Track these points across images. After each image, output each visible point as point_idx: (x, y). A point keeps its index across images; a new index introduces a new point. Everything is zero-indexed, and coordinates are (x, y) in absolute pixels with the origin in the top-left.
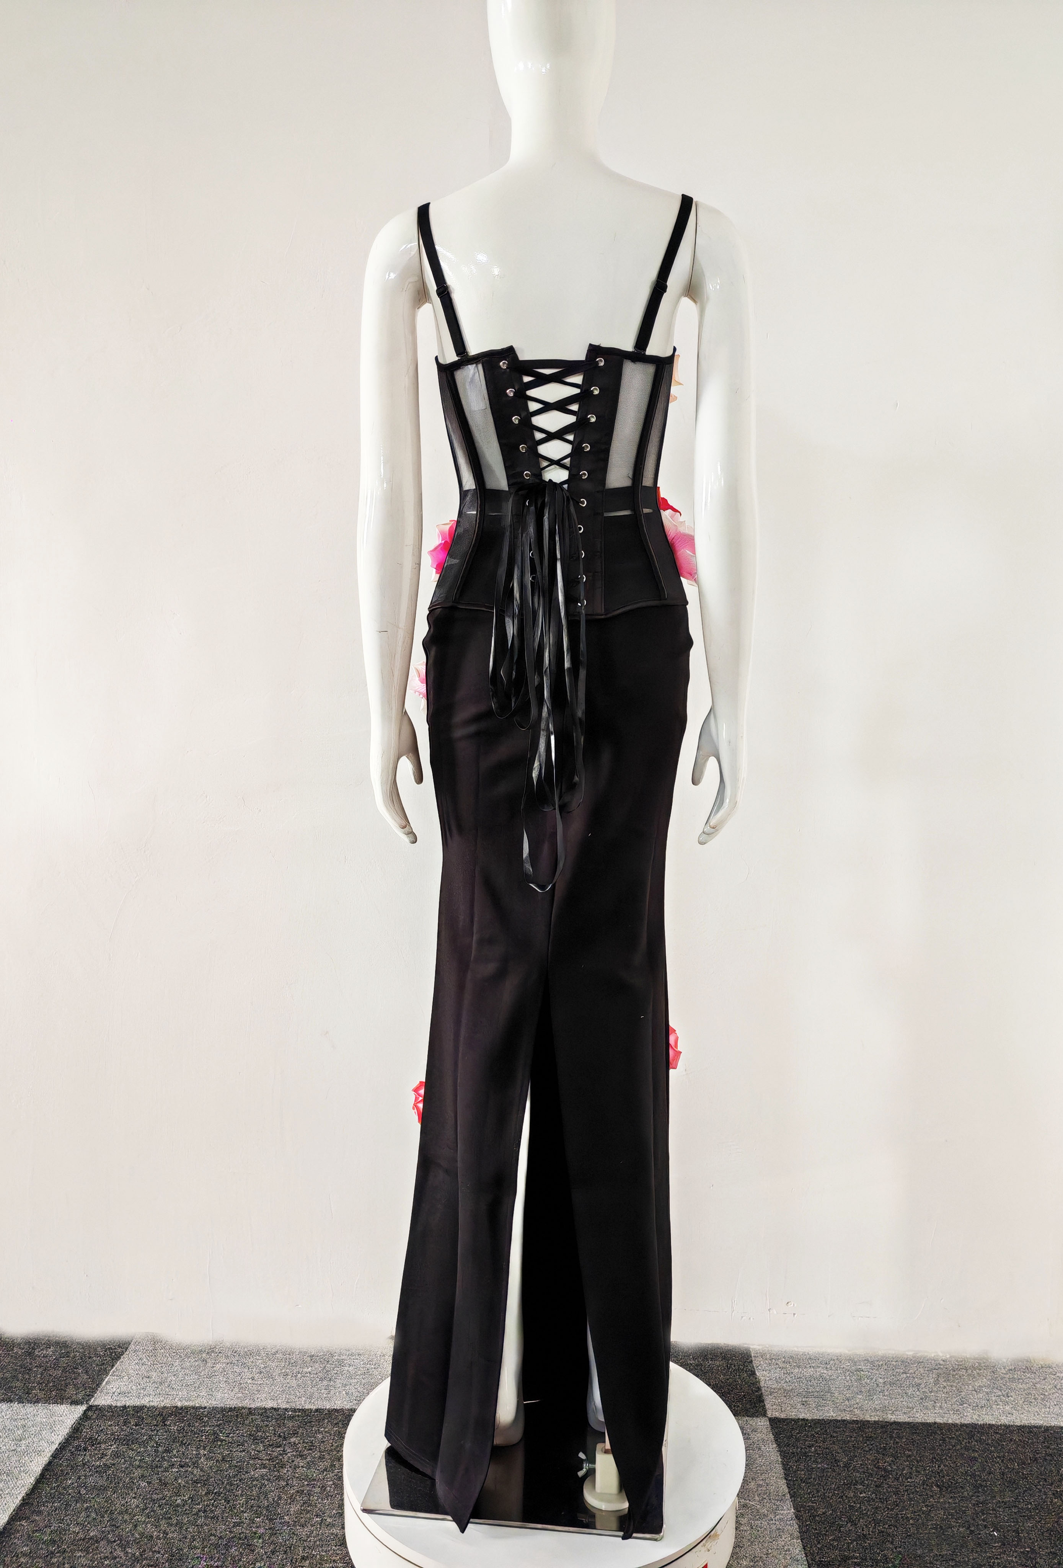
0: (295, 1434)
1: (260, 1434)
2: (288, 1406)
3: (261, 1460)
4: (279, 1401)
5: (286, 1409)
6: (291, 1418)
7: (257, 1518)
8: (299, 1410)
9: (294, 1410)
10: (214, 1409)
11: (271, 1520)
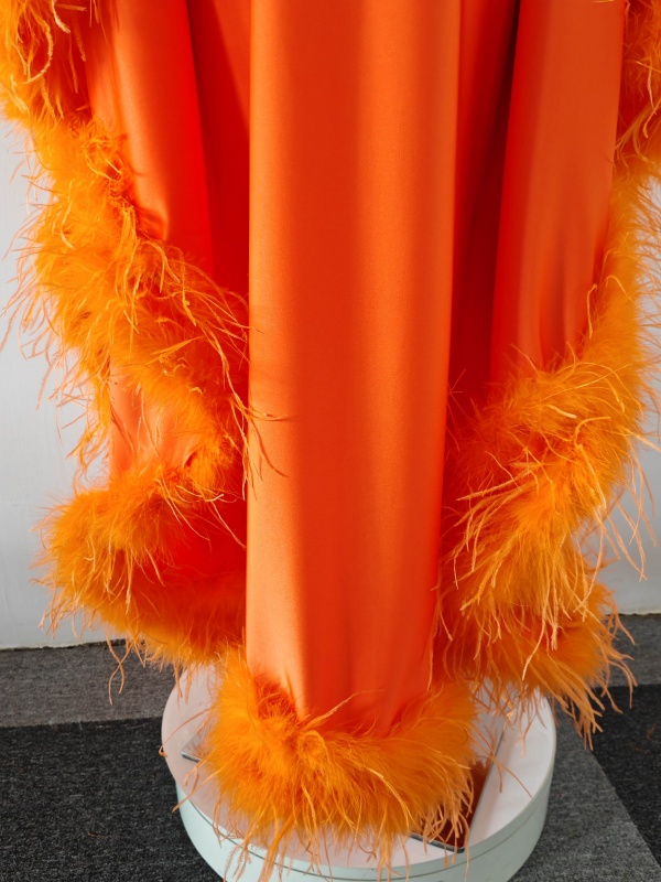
0: (108, 750)
1: (72, 753)
2: (98, 719)
3: (75, 783)
4: (89, 714)
5: (97, 723)
6: (103, 732)
7: (74, 854)
8: (109, 723)
9: (104, 724)
10: (25, 729)
11: (90, 856)
